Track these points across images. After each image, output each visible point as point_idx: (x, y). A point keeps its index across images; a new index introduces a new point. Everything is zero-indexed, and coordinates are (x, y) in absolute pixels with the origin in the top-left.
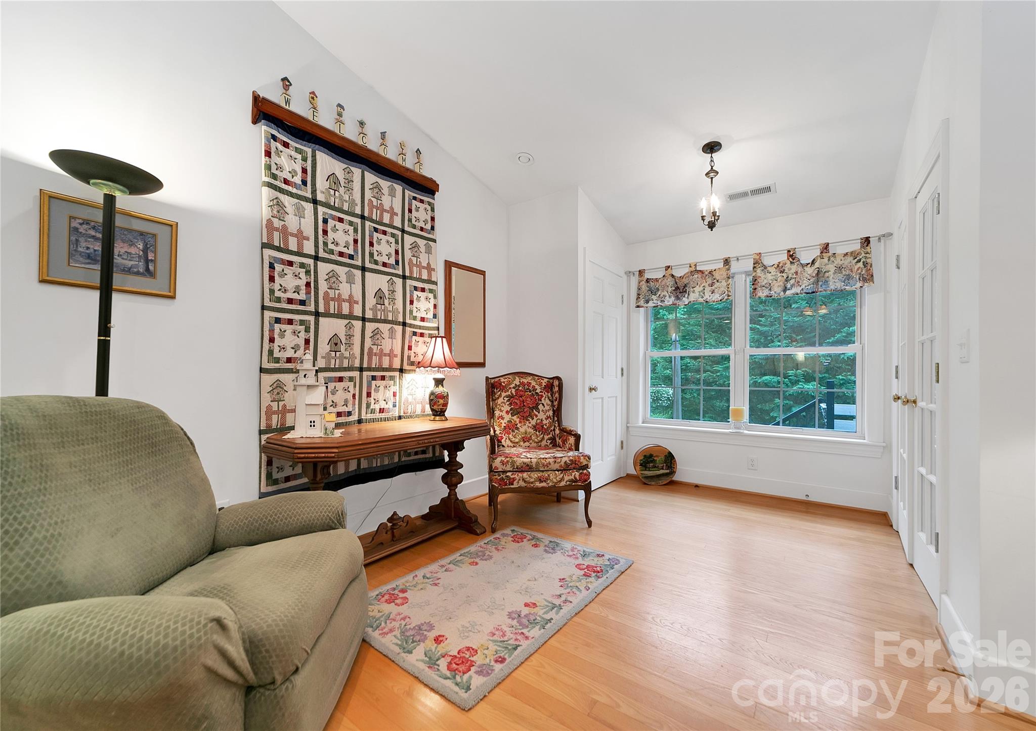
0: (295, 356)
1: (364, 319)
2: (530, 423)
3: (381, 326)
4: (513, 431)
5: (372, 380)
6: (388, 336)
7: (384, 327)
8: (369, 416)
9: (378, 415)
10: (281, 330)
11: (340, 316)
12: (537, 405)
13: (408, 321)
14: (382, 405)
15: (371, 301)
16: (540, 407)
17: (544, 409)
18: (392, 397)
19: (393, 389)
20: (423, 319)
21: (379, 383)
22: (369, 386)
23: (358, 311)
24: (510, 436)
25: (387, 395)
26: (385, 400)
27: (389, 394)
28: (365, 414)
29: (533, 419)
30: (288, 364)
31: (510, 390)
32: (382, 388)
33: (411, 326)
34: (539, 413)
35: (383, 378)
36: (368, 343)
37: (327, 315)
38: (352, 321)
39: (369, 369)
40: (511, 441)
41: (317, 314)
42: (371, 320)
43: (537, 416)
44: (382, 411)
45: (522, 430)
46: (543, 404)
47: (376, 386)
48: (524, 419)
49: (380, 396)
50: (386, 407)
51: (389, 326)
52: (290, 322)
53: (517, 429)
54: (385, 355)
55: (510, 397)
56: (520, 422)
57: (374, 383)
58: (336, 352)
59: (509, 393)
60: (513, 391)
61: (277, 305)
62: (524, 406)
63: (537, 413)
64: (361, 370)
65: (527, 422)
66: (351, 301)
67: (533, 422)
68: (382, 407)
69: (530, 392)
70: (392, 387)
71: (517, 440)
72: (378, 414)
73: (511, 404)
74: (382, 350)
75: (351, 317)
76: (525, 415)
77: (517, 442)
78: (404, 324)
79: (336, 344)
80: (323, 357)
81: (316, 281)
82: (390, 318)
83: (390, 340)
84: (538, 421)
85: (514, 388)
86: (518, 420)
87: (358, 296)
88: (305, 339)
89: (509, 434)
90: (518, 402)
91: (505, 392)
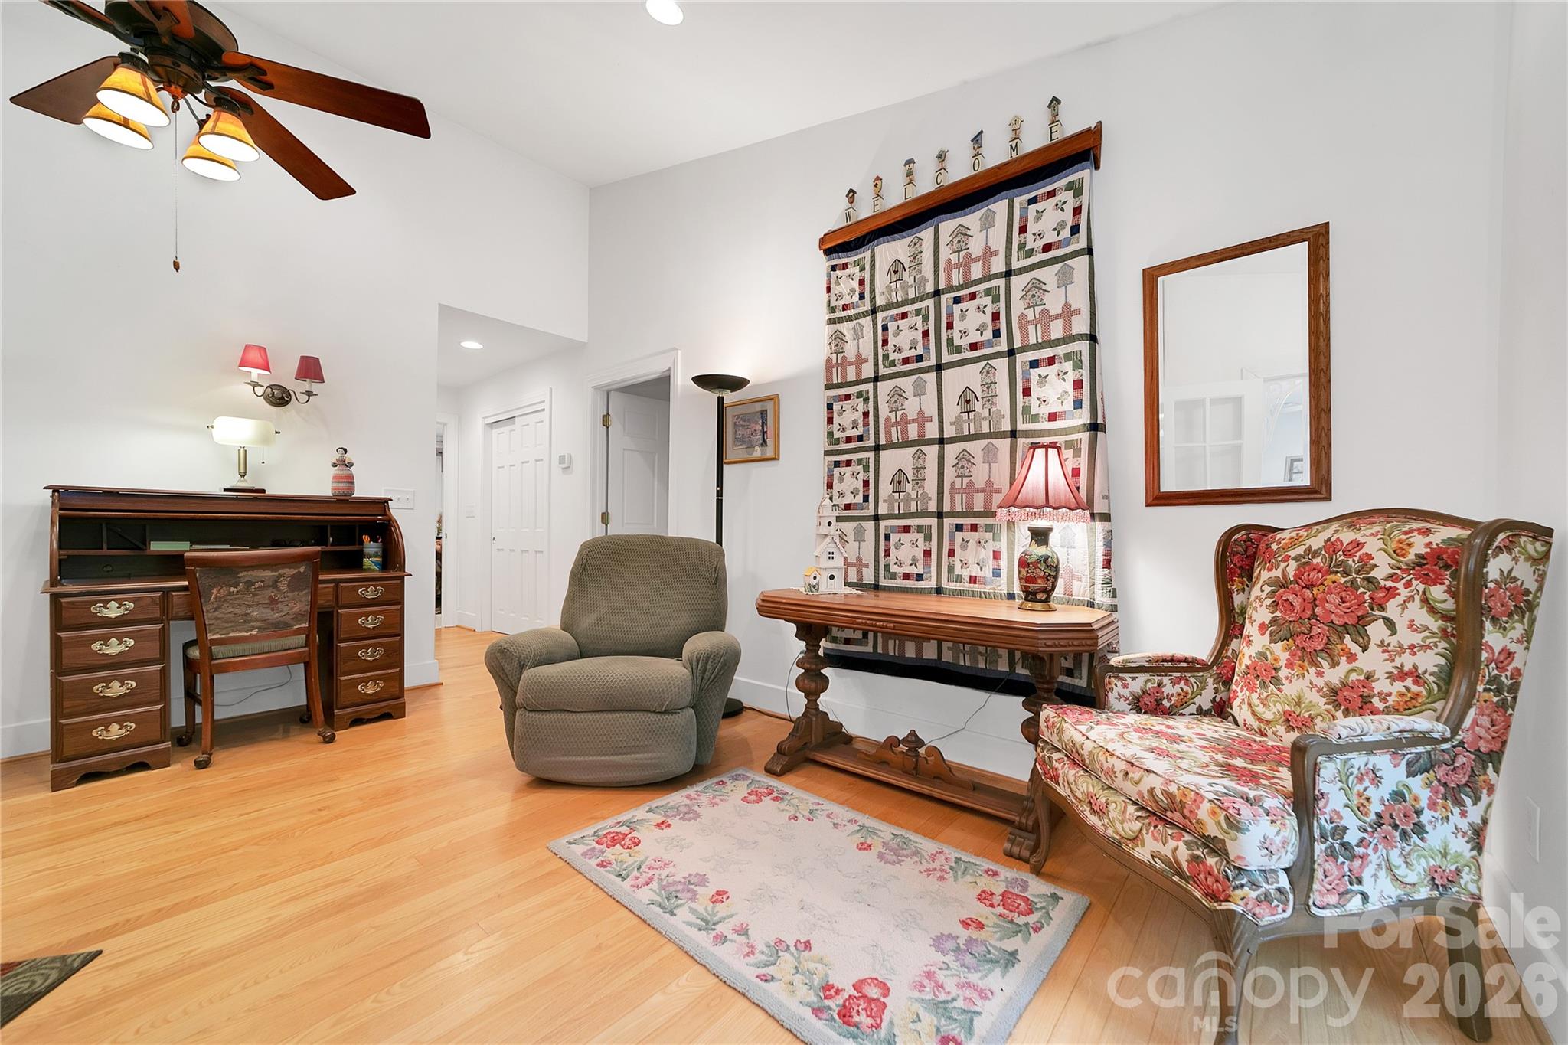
0: (854, 501)
1: (941, 441)
2: (1320, 674)
3: (968, 446)
4: (1264, 685)
5: (956, 531)
6: (981, 460)
7: (975, 447)
8: (954, 585)
9: (966, 586)
10: (840, 474)
11: (906, 444)
12: (1363, 621)
13: (1021, 426)
14: (974, 571)
15: (952, 410)
16: (1376, 631)
17: (1393, 641)
18: (991, 560)
19: (992, 546)
20: (1053, 417)
21: (967, 535)
22: (952, 541)
23: (932, 431)
24: (1255, 696)
25: (981, 557)
26: (978, 564)
27: (986, 554)
28: (946, 581)
29: (1334, 664)
30: (848, 511)
31: (1283, 565)
32: (972, 544)
33: (1027, 434)
34: (1365, 649)
35: (974, 528)
36: (950, 474)
37: (890, 446)
38: (922, 448)
39: (953, 514)
40: (1253, 713)
41: (877, 448)
42: (953, 440)
43: (1352, 658)
44: (973, 580)
45: (1291, 689)
46: (1390, 624)
47: (963, 540)
48: (1307, 657)
49: (970, 555)
50: (980, 574)
51: (985, 442)
52: (849, 463)
53: (1277, 682)
54: (978, 491)
55: (1281, 584)
56: (1290, 665)
57: (959, 535)
58: (899, 492)
59: (1278, 573)
60: (1293, 566)
61: (837, 447)
62: (1314, 616)
63: (1355, 648)
64: (940, 515)
65: (1313, 670)
66: (922, 419)
67: (1334, 675)
68: (974, 574)
69: (1346, 573)
70: (990, 542)
71: (1268, 715)
72: (967, 584)
73: (1275, 604)
74: (971, 483)
75: (922, 441)
76: (1310, 646)
77: (1268, 722)
78: (1013, 434)
79: (899, 483)
80: (885, 501)
81: (876, 408)
82: (986, 430)
83: (987, 465)
84: (1353, 677)
85: (1295, 559)
86: (1284, 657)
87: (932, 410)
88: (864, 481)
89: (1252, 690)
90: (1297, 602)
91: (1270, 570)
